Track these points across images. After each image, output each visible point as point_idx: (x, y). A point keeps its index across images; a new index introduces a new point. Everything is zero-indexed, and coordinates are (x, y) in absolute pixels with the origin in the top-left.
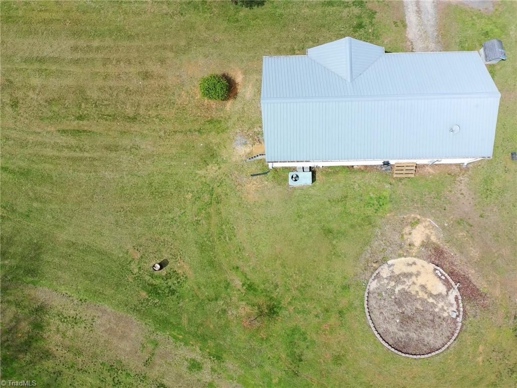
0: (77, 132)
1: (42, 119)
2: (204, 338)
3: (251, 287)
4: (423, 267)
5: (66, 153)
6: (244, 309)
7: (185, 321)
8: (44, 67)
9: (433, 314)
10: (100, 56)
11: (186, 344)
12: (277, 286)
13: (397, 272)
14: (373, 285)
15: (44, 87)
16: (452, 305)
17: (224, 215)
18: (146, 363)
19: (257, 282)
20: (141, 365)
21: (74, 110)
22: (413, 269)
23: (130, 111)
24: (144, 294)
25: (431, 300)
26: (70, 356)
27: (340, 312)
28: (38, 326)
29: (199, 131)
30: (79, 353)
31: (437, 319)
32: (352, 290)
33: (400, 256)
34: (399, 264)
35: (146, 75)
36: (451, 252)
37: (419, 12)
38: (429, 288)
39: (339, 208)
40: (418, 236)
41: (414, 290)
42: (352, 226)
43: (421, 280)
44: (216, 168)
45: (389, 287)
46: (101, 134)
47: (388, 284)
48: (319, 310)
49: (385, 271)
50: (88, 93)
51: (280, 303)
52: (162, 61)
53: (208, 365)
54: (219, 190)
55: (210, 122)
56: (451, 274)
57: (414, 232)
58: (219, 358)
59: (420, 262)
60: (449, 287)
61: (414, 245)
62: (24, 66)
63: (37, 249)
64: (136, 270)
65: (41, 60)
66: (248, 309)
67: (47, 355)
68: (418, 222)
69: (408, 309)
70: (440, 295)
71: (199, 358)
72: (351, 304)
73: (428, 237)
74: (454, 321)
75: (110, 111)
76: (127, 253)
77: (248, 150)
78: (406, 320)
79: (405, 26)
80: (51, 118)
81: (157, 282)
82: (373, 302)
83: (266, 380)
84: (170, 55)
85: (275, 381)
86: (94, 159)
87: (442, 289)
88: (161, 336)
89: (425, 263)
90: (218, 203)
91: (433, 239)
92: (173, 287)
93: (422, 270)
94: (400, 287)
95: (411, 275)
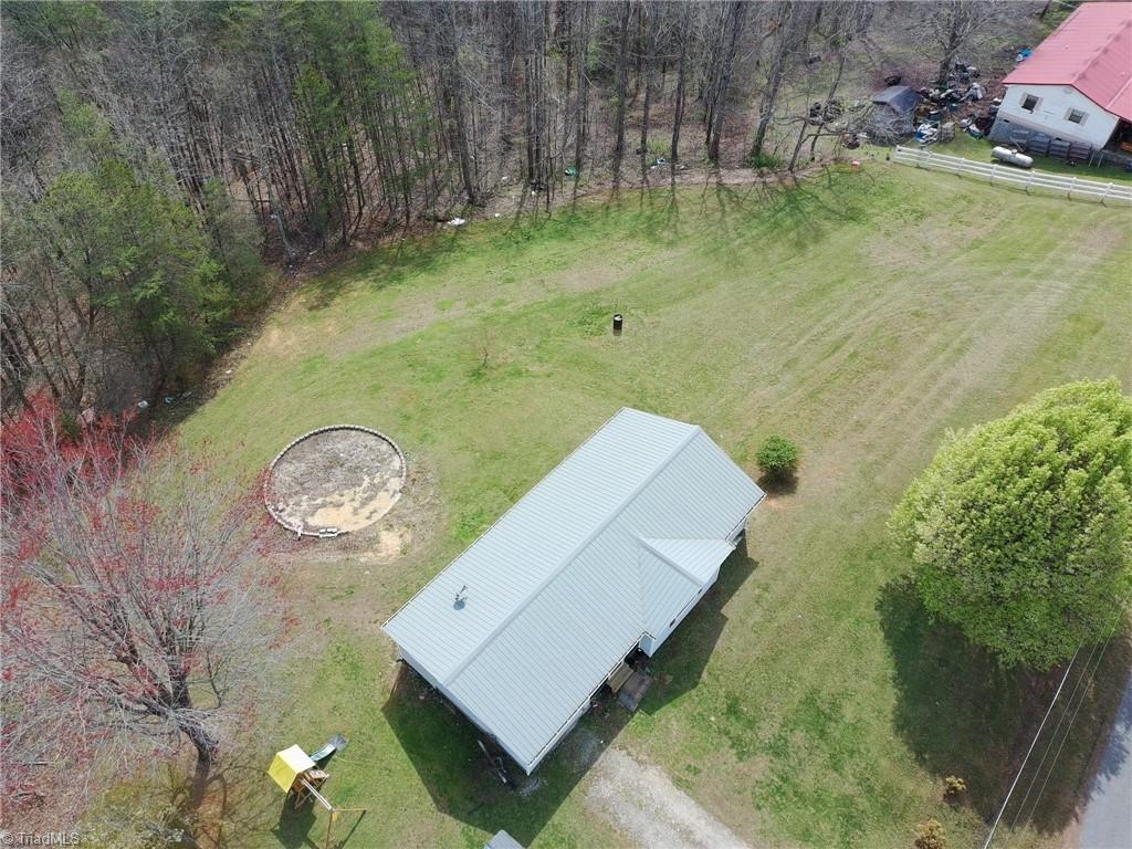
0: (838, 346)
1: (880, 327)
4: (356, 523)
5: (819, 328)
6: (504, 358)
7: (546, 315)
8: (949, 350)
9: (306, 490)
10: (926, 399)
11: (525, 306)
12: (495, 390)
13: (382, 494)
14: (397, 463)
15: (922, 341)
16: (290, 515)
18: (542, 281)
19: (517, 380)
20: (545, 278)
21: (869, 354)
22: (365, 511)
23: (826, 396)
25: (319, 501)
26: (606, 248)
27: (409, 418)
28: (656, 241)
30: (603, 253)
31: (298, 489)
33: (393, 509)
34: (385, 503)
35: (860, 426)
36: (333, 558)
38: (332, 511)
40: (390, 542)
41: (348, 494)
42: (475, 481)
45: (378, 474)
46: (818, 363)
47: (382, 477)
48: (433, 405)
49: (395, 484)
50: (881, 372)
51: (476, 384)
53: (490, 311)
56: (317, 540)
57: (399, 541)
58: (486, 319)
59: (364, 524)
60: (306, 527)
61: (387, 529)
62: (964, 336)
65: (961, 351)
68: (403, 552)
69: (338, 473)
70: (313, 513)
72: (405, 429)
73: (376, 549)
74: (276, 504)
75: (843, 381)
78: (335, 462)
79: (677, 782)
80: (874, 334)
82: (385, 447)
84: (870, 459)
86: (790, 345)
87: (313, 521)
88: (553, 296)
89: (356, 528)
91: (368, 553)
93: (354, 519)
94: (366, 484)
95: (363, 504)
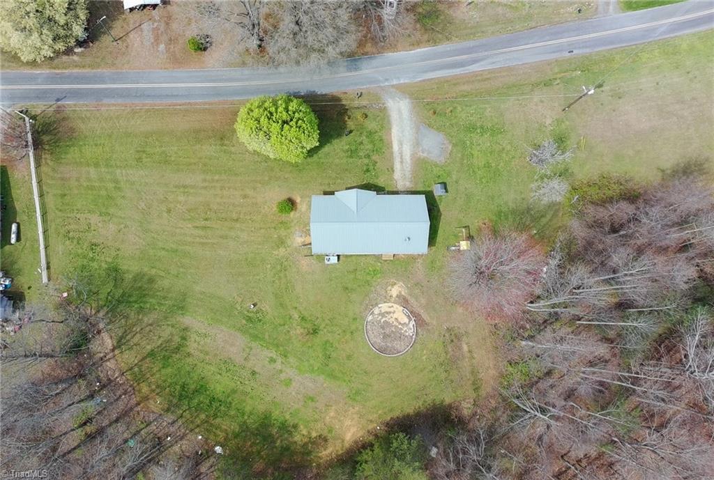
0: (205, 228)
1: (184, 220)
2: (277, 346)
3: (303, 319)
4: (397, 308)
5: (198, 240)
6: (299, 330)
7: (267, 337)
8: (186, 190)
9: (401, 334)
10: (218, 185)
11: (268, 349)
12: (318, 318)
13: (383, 311)
14: (370, 318)
15: (186, 201)
16: (411, 329)
17: (288, 278)
18: (245, 359)
19: (307, 316)
20: (242, 360)
21: (203, 215)
22: (392, 310)
23: (235, 216)
24: (244, 322)
25: (400, 326)
26: (201, 355)
27: (352, 332)
28: (184, 338)
29: (275, 228)
30: (207, 353)
31: (402, 337)
32: (358, 320)
33: (385, 302)
34: (384, 307)
35: (245, 197)
36: (412, 301)
37: (402, 162)
38: (400, 320)
39: (352, 276)
40: (395, 291)
41: (391, 321)
42: (359, 286)
43: (395, 316)
44: (284, 250)
45: (378, 319)
46: (217, 229)
47: (378, 317)
48: (340, 331)
49: (376, 311)
50: (211, 206)
51: (319, 327)
52: (255, 189)
53: (279, 360)
54: (286, 263)
55: (281, 223)
56: (411, 312)
57: (393, 289)
58: (285, 356)
59: (395, 306)
60: (410, 320)
61: (392, 297)
62: (175, 190)
63: (184, 296)
64: (239, 309)
65: (185, 187)
66: (302, 330)
67: (189, 355)
68: (395, 284)
69: (387, 331)
70: (405, 323)
71: (274, 357)
72: (357, 328)
73: (400, 292)
74: (411, 337)
75: (223, 215)
76: (234, 298)
77: (303, 240)
78: (385, 336)
79: (393, 171)
80: (190, 219)
81: (251, 315)
82: (369, 327)
83: (311, 368)
84: (260, 185)
85: (316, 368)
86: (214, 244)
87: (406, 320)
88: (253, 344)
89: (398, 306)
90: (285, 270)
91: (403, 293)
92: (260, 318)
93: (396, 310)
94: (384, 319)
95: (390, 313)
